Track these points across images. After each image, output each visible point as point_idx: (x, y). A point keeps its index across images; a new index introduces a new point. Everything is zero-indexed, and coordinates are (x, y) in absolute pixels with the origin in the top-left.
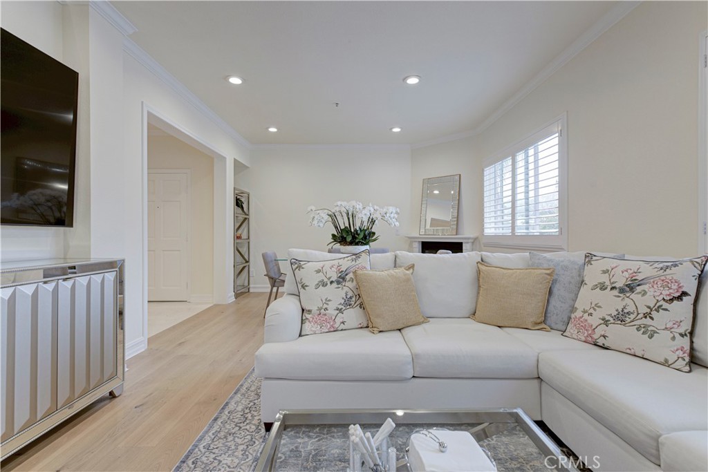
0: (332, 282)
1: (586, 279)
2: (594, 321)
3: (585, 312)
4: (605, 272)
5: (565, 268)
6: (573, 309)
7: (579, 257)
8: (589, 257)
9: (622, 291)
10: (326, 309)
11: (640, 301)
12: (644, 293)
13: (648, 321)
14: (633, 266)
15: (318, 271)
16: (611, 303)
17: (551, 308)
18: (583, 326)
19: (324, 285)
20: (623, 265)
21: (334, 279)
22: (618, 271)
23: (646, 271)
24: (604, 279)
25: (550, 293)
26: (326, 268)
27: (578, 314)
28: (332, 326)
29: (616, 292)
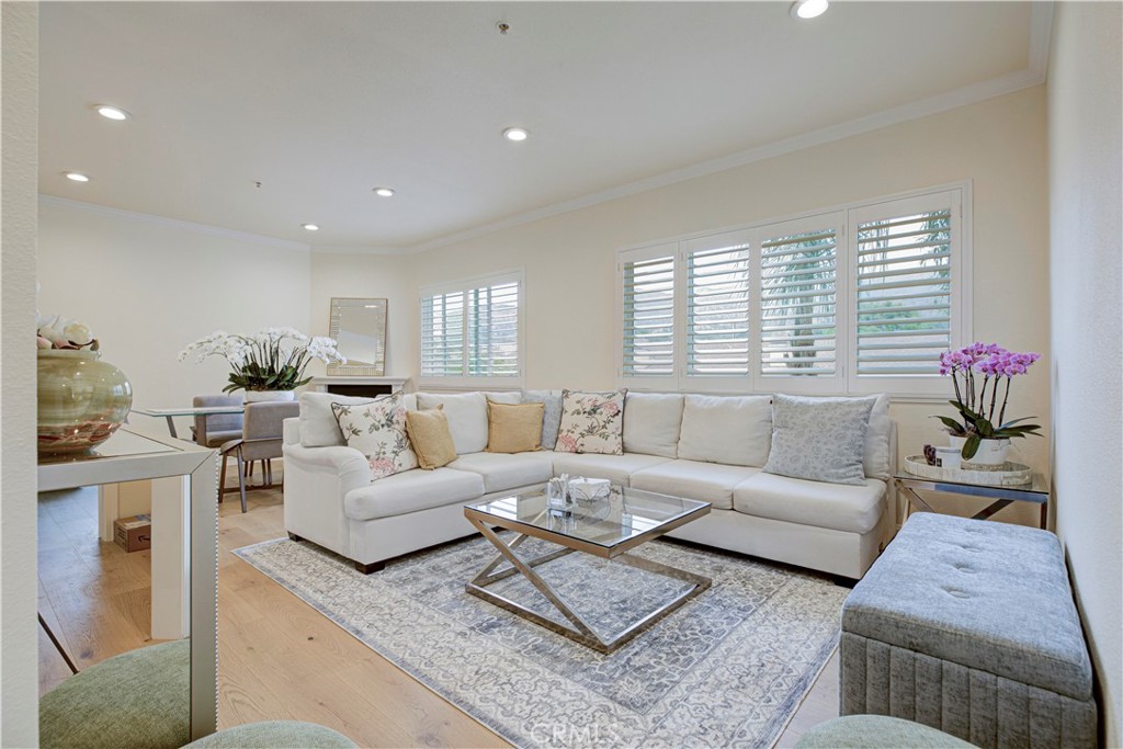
0: (383, 426)
1: (566, 408)
2: (575, 436)
3: (569, 431)
4: (578, 402)
5: (550, 402)
6: (559, 431)
7: (558, 394)
8: (566, 393)
9: (590, 413)
10: (384, 453)
11: (600, 418)
12: (601, 413)
13: (604, 430)
14: (594, 397)
15: (367, 415)
16: (584, 422)
17: (545, 433)
18: (568, 441)
19: (377, 429)
20: (588, 397)
21: (383, 422)
22: (585, 401)
23: (601, 400)
24: (578, 407)
25: (543, 421)
26: (372, 412)
27: (564, 434)
28: (393, 470)
29: (586, 415)
